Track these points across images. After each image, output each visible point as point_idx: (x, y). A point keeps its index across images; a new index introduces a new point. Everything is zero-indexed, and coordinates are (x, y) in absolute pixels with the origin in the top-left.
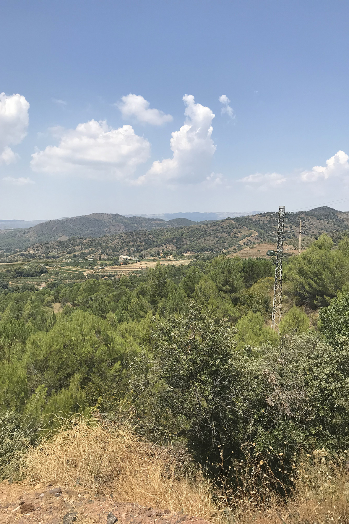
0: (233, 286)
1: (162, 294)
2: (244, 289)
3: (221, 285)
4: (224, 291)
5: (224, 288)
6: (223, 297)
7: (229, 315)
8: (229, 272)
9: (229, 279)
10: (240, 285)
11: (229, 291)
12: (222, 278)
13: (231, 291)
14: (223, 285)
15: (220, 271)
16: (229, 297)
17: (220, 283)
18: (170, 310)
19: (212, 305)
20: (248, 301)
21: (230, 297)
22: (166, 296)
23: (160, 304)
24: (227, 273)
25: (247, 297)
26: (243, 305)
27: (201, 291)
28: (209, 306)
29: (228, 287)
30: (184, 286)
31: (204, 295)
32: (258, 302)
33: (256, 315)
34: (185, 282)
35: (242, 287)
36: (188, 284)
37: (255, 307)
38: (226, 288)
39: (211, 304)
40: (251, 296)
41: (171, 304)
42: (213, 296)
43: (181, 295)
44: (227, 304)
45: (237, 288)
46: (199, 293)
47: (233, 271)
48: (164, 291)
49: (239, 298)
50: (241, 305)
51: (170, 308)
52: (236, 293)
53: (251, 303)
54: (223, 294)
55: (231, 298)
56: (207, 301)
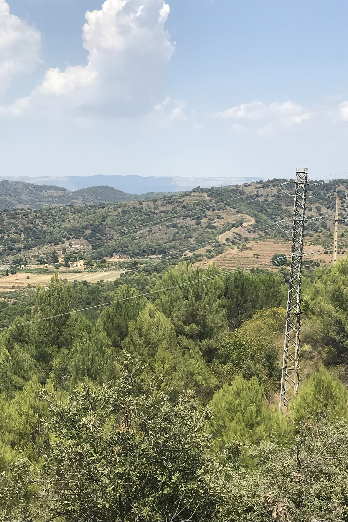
0: (204, 326)
1: (62, 339)
2: (225, 332)
3: (180, 323)
4: (186, 335)
5: (187, 328)
6: (186, 348)
7: (197, 384)
8: (198, 297)
9: (198, 310)
10: (218, 323)
11: (198, 335)
12: (183, 309)
13: (202, 336)
14: (185, 323)
15: (180, 293)
16: (197, 348)
17: (179, 319)
18: (77, 374)
19: (163, 362)
20: (235, 355)
21: (200, 346)
22: (68, 343)
23: (56, 363)
24: (194, 298)
25: (232, 347)
26: (224, 363)
27: (141, 336)
28: (156, 365)
29: (194, 326)
30: (108, 324)
31: (148, 343)
32: (253, 358)
33: (249, 384)
34: (109, 317)
35: (222, 326)
36: (116, 321)
37: (249, 368)
38: (192, 329)
39: (160, 362)
40: (241, 345)
41: (79, 361)
42: (164, 344)
43: (99, 343)
44: (193, 361)
45: (212, 329)
46: (136, 338)
47: (206, 294)
48: (66, 333)
49: (216, 349)
50: (220, 363)
51: (77, 369)
52: (210, 339)
53: (241, 359)
54: (185, 341)
55: (200, 349)
56: (153, 355)
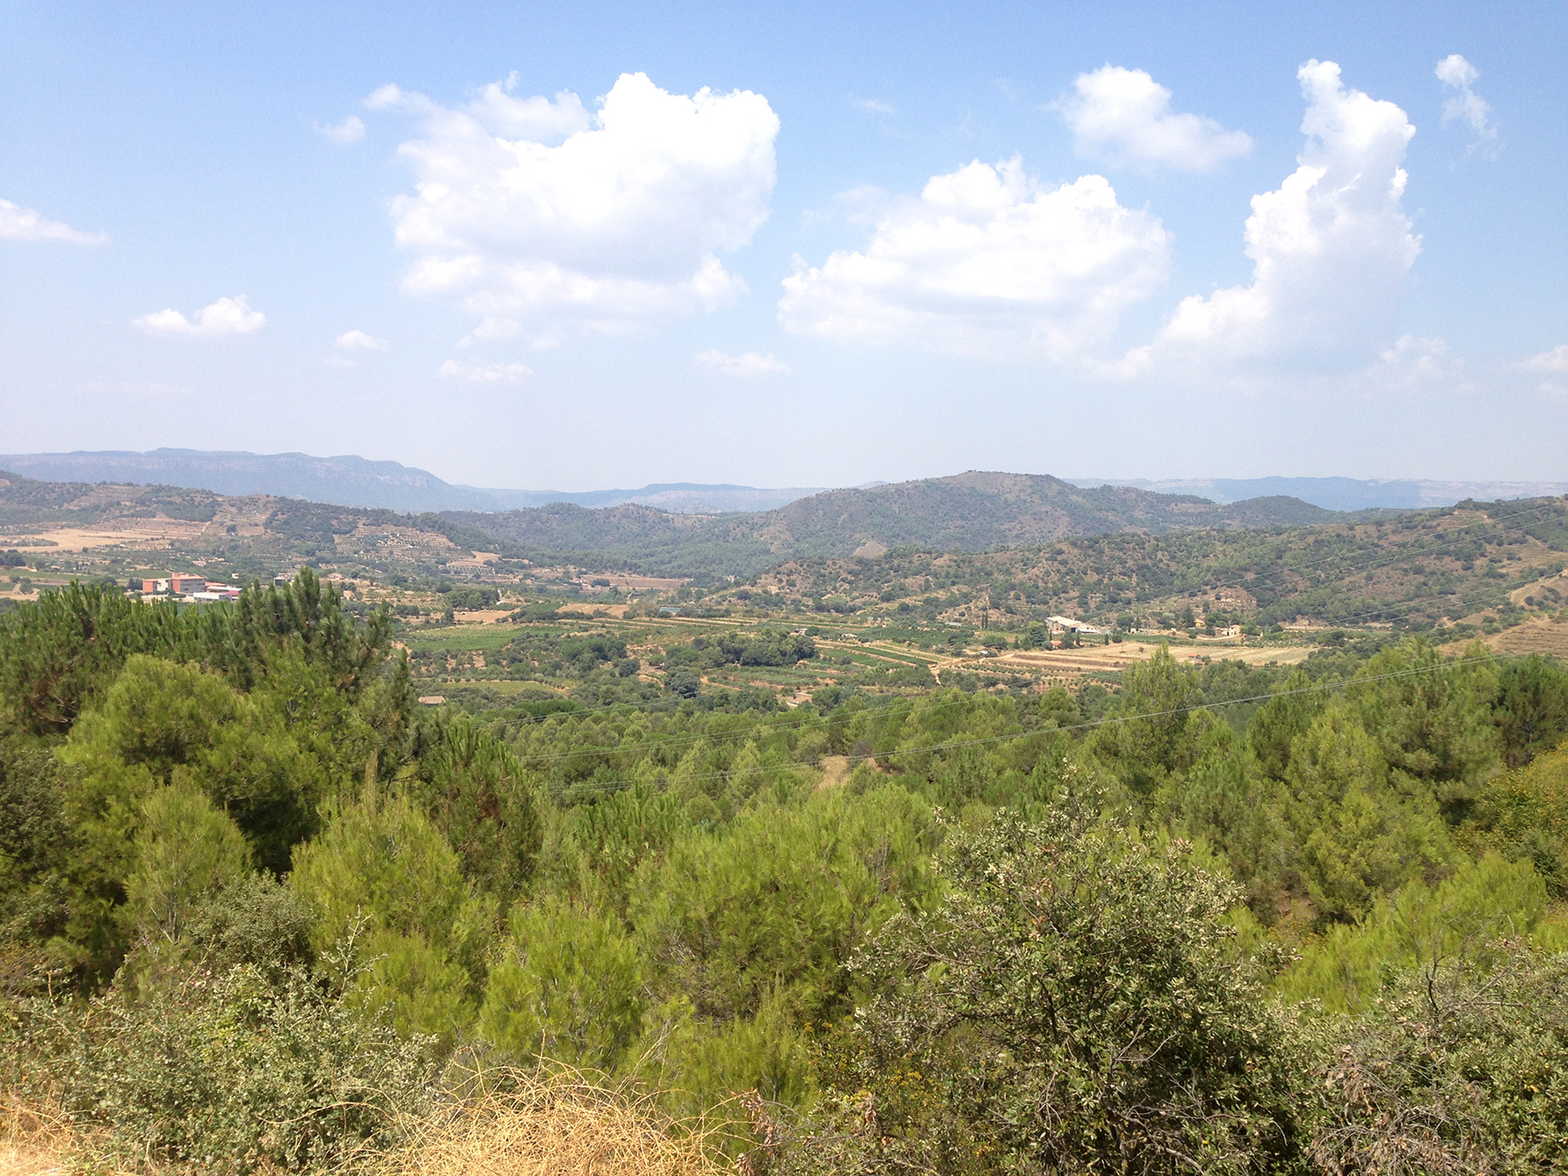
0: (1446, 756)
1: (1173, 756)
2: (1495, 770)
3: (1396, 746)
4: (1408, 770)
5: (1410, 758)
6: (1407, 794)
7: (1426, 861)
8: (1432, 703)
9: (1432, 725)
10: (1473, 753)
11: (1432, 772)
12: (1402, 720)
13: (1440, 774)
14: (1406, 747)
15: (1398, 693)
16: (1430, 795)
17: (1394, 740)
18: (1196, 818)
19: (1358, 814)
20: (1507, 817)
21: (1435, 793)
22: (1186, 763)
23: (1161, 795)
24: (1424, 704)
25: (1505, 801)
26: (1489, 829)
27: (1315, 763)
28: (1342, 818)
29: (1425, 755)
30: (1259, 737)
31: (1329, 776)
32: (1546, 824)
34: (1262, 725)
35: (1485, 760)
36: (1275, 733)
37: (1534, 843)
38: (1419, 760)
39: (1350, 814)
40: (1523, 799)
41: (1198, 796)
42: (1361, 782)
43: (1238, 767)
44: (1420, 819)
45: (1461, 764)
46: (1306, 765)
47: (1451, 697)
48: (1181, 746)
49: (1471, 802)
50: (1477, 828)
51: (1197, 810)
52: (1458, 780)
53: (1520, 824)
54: (1405, 781)
55: (1438, 799)
56: (1336, 800)
